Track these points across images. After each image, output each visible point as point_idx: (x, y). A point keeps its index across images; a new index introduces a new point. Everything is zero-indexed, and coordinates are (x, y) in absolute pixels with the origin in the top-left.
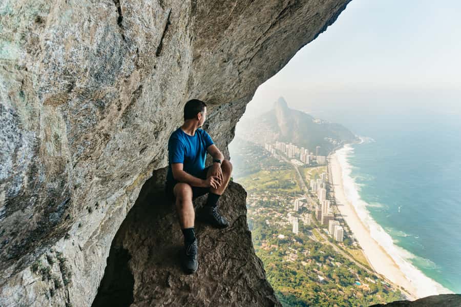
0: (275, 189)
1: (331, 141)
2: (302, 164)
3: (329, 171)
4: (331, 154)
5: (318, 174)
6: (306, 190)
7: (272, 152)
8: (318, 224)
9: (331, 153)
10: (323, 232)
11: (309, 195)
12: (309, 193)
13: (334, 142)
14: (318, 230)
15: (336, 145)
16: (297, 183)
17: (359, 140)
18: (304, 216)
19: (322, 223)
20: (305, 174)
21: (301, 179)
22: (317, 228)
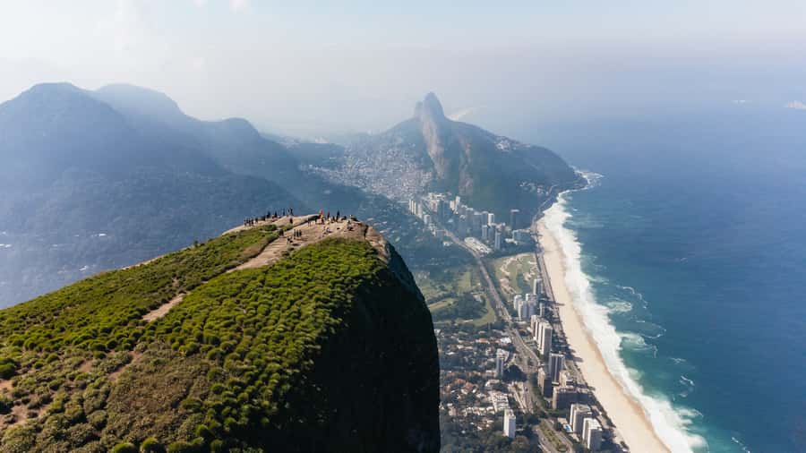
0: (449, 322)
1: (534, 188)
2: (488, 251)
3: (542, 266)
4: (537, 220)
5: (522, 275)
6: (508, 318)
7: (426, 221)
8: (548, 406)
9: (535, 218)
10: (559, 428)
11: (516, 331)
12: (516, 326)
13: (539, 190)
14: (550, 423)
15: (544, 198)
16: (488, 301)
17: (583, 182)
18: (516, 386)
19: (554, 405)
20: (497, 275)
21: (492, 288)
22: (547, 418)
